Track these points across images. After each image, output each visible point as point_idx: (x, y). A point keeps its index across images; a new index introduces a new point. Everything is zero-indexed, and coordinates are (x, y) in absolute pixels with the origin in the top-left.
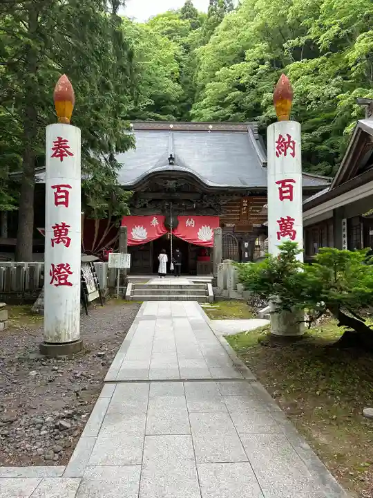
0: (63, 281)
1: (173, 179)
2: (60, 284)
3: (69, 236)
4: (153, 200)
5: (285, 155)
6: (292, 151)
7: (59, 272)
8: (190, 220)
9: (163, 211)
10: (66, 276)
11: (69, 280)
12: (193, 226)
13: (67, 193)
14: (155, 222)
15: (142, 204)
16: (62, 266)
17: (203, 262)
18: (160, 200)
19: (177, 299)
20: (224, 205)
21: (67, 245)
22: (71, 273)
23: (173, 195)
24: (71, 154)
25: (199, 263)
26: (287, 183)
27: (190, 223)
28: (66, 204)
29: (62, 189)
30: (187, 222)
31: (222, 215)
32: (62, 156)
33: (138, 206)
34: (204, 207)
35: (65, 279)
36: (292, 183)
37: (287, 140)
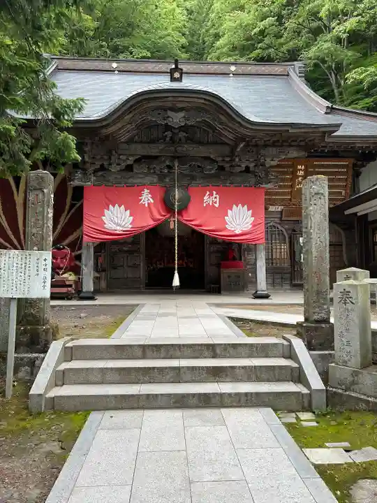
1: (181, 109)
4: (144, 157)
8: (211, 195)
9: (161, 177)
12: (217, 205)
14: (146, 198)
15: (123, 165)
17: (233, 270)
18: (156, 158)
19: (206, 401)
20: (272, 167)
23: (180, 148)
25: (225, 273)
27: (212, 199)
30: (206, 198)
31: (269, 186)
33: (114, 168)
34: (238, 169)
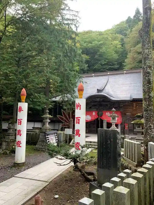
0: (19, 146)
1: (98, 98)
2: (18, 147)
3: (21, 133)
5: (78, 109)
6: (80, 108)
7: (18, 143)
8: (108, 113)
10: (20, 144)
11: (20, 145)
13: (21, 121)
14: (94, 114)
16: (19, 141)
20: (122, 106)
21: (20, 136)
22: (21, 143)
24: (23, 110)
26: (78, 118)
28: (21, 124)
29: (20, 120)
30: (106, 113)
32: (20, 111)
35: (19, 145)
36: (79, 118)
37: (78, 105)
